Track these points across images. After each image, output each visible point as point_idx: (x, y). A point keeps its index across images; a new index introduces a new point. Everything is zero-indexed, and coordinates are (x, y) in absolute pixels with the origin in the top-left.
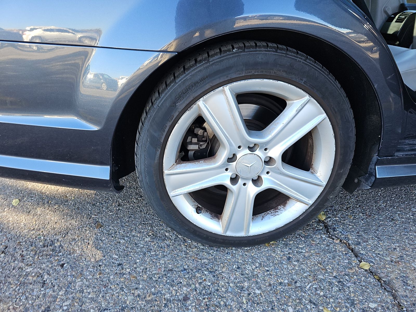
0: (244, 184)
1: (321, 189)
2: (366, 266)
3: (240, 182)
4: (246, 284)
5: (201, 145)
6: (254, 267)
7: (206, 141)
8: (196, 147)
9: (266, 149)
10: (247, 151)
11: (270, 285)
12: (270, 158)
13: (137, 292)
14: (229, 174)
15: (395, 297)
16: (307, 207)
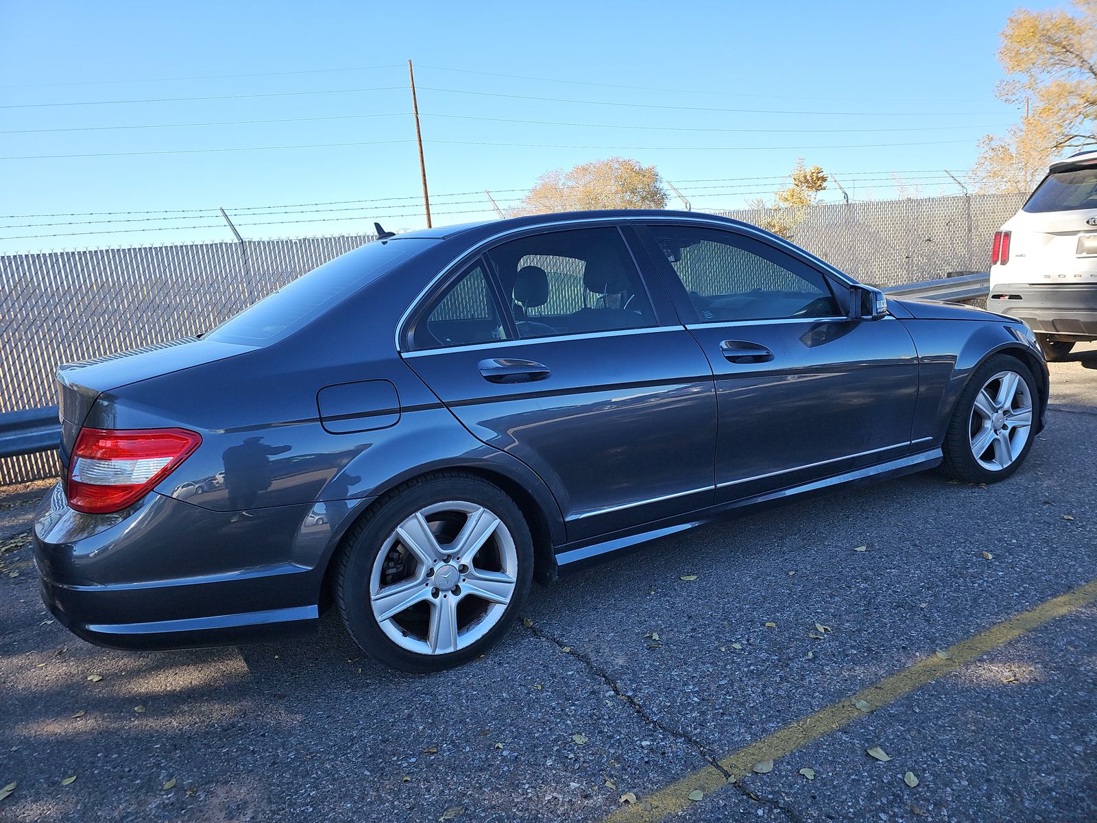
0: (445, 596)
1: (514, 585)
2: (567, 649)
3: (441, 594)
4: (463, 691)
5: (398, 568)
6: (468, 679)
7: (401, 563)
8: (394, 571)
9: (458, 559)
10: (442, 563)
11: (485, 686)
12: (464, 565)
13: (359, 727)
14: (430, 589)
15: (588, 664)
16: (505, 606)
